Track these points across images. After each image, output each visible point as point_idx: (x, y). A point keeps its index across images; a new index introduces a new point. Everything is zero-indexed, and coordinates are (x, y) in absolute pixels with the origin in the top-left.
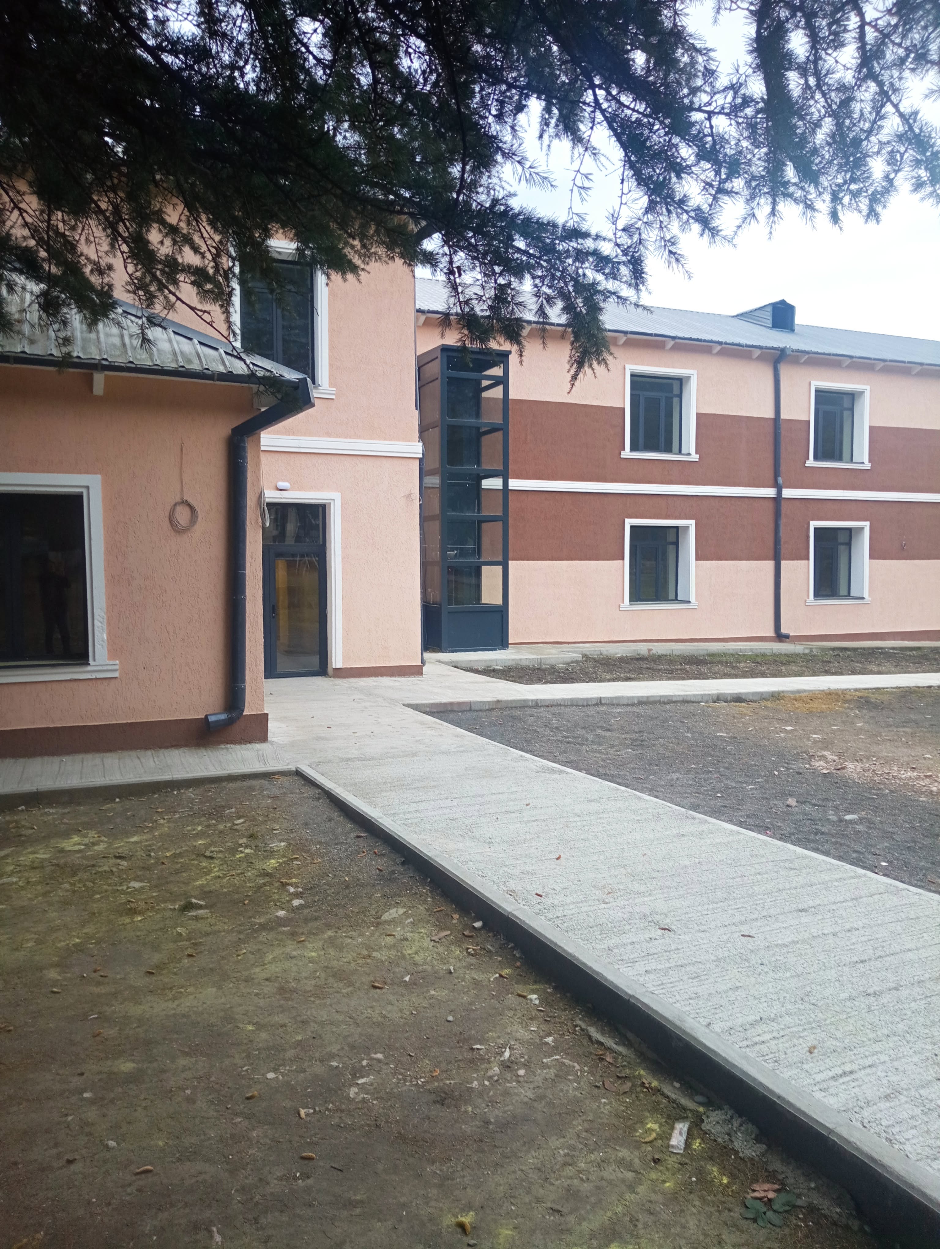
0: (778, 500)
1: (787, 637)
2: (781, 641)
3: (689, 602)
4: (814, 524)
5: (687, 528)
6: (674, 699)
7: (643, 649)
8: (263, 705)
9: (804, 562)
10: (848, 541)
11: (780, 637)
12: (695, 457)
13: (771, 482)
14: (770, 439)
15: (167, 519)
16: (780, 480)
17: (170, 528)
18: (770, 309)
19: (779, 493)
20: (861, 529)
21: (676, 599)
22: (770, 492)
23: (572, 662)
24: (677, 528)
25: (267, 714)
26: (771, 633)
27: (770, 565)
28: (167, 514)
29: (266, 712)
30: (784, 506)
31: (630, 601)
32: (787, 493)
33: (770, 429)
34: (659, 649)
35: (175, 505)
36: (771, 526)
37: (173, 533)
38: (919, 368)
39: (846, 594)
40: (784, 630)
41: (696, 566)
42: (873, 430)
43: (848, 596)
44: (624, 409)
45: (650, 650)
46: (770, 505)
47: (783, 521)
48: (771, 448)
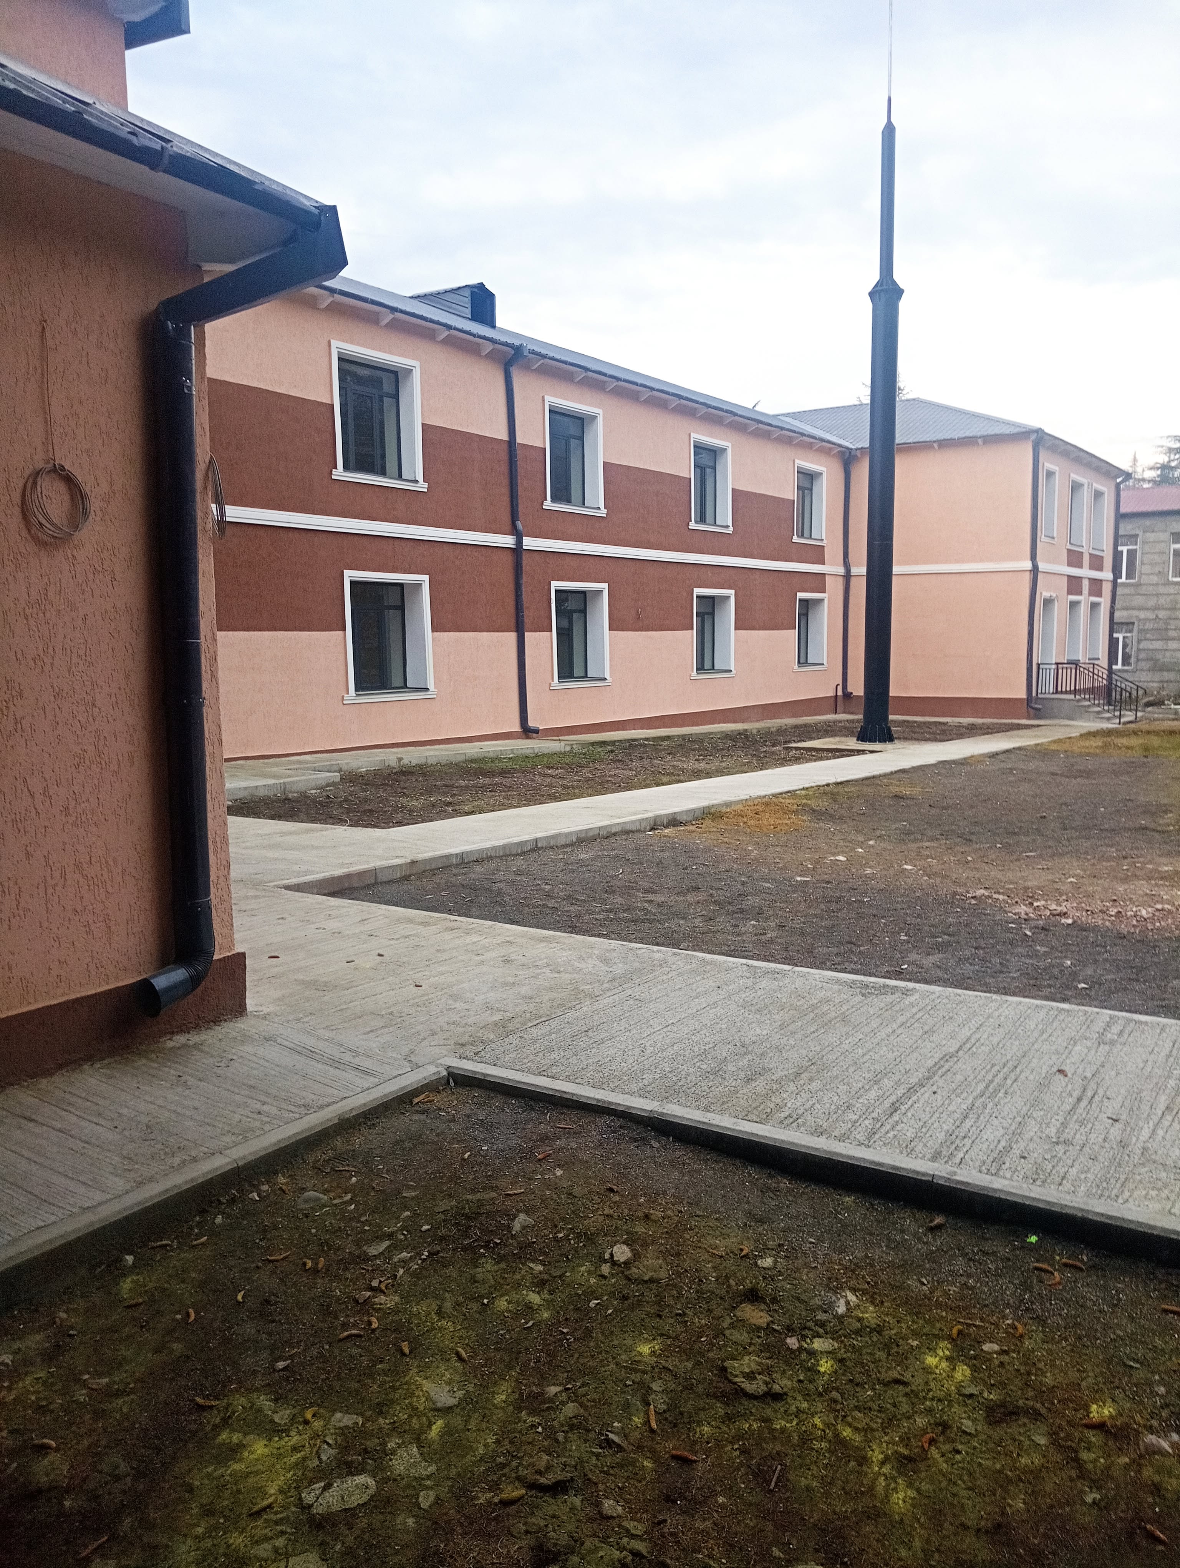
0: (517, 551)
1: (537, 731)
2: (528, 738)
3: (427, 690)
4: (555, 585)
5: (418, 586)
6: (614, 830)
7: (391, 757)
8: (231, 936)
9: (546, 634)
10: (582, 607)
11: (527, 732)
12: (423, 486)
13: (508, 526)
14: (504, 468)
15: (17, 511)
16: (519, 525)
17: (24, 533)
18: (467, 293)
19: (519, 542)
20: (599, 592)
21: (405, 686)
22: (508, 541)
23: (328, 785)
24: (401, 586)
25: (243, 955)
26: (516, 727)
27: (511, 637)
28: (17, 497)
29: (239, 949)
30: (526, 560)
31: (357, 689)
32: (529, 543)
33: (504, 455)
34: (413, 757)
35: (37, 474)
36: (512, 587)
37: (31, 547)
38: (648, 394)
39: (582, 674)
40: (531, 723)
41: (433, 640)
42: (608, 467)
43: (585, 676)
44: (332, 406)
45: (400, 759)
46: (509, 558)
47: (525, 579)
48: (505, 481)
